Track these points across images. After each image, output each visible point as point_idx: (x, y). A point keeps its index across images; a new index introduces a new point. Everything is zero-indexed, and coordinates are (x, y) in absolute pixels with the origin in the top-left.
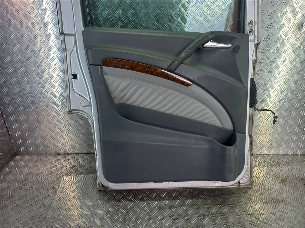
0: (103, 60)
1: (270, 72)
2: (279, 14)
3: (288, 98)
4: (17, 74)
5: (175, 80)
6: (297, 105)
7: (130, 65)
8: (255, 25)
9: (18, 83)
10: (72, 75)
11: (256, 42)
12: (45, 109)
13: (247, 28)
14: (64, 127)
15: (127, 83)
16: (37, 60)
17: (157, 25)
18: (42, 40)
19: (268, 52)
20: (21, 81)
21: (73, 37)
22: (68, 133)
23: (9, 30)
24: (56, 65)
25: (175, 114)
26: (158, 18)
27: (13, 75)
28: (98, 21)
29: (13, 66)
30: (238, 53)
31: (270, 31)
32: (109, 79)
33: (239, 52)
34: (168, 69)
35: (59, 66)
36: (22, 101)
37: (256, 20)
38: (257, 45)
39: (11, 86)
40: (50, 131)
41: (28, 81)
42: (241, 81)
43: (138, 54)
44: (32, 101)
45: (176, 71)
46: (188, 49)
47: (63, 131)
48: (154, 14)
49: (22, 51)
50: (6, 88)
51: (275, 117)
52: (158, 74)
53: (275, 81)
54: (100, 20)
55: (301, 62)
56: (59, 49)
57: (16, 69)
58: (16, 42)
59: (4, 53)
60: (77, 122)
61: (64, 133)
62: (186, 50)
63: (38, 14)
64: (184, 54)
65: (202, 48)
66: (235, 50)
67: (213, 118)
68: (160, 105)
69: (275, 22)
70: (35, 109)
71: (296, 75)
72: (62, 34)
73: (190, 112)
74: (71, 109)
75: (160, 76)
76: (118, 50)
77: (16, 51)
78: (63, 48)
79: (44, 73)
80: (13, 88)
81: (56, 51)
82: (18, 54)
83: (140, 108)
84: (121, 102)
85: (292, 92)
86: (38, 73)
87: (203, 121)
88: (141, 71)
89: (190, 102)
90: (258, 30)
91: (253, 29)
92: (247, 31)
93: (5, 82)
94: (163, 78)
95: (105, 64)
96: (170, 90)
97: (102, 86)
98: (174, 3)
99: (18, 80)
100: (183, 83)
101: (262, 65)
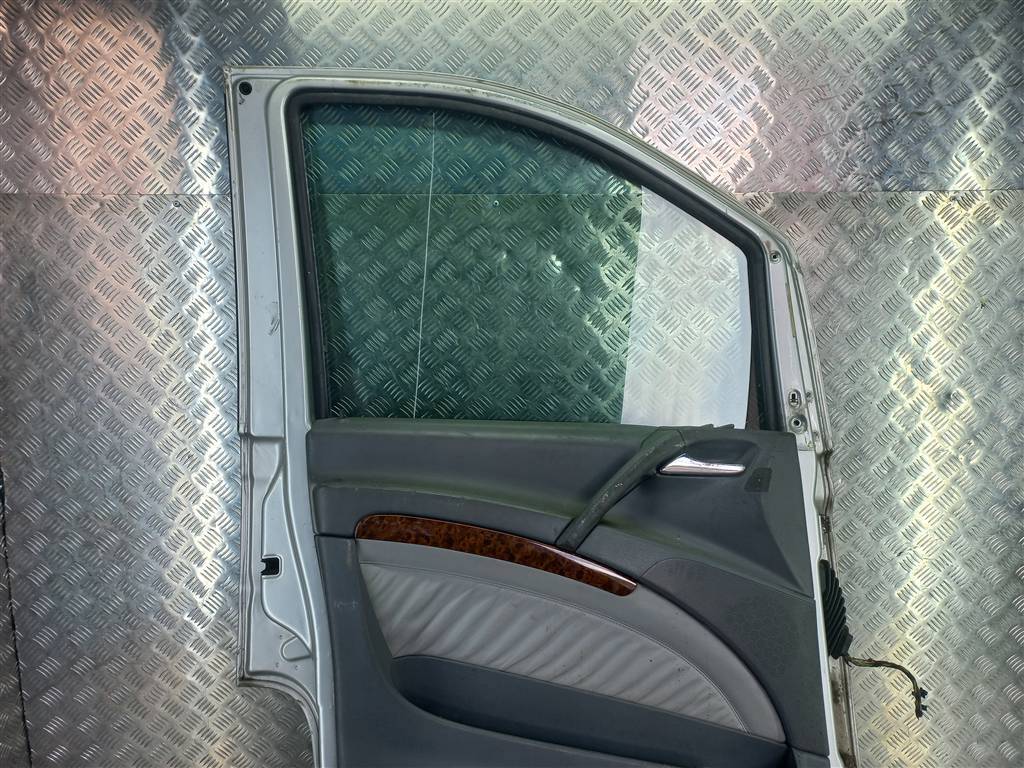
0: (361, 520)
1: (881, 530)
2: (876, 370)
3: (955, 614)
4: (93, 553)
5: (581, 574)
6: (990, 635)
7: (442, 532)
8: (808, 401)
9: (93, 581)
10: (263, 561)
11: (820, 448)
12: (166, 664)
13: (788, 412)
14: (221, 724)
15: (434, 586)
16: (161, 511)
17: (521, 403)
18: (185, 453)
19: (862, 474)
20: (101, 575)
21: (277, 447)
22: (232, 747)
23: (93, 428)
24: (218, 523)
25: (586, 686)
26: (525, 384)
27: (80, 556)
28: (354, 396)
29: (85, 530)
30: (766, 490)
31: (858, 414)
32: (378, 577)
33: (770, 489)
34: (558, 543)
35: (227, 527)
36: (94, 637)
37: (809, 388)
38: (825, 457)
39: (68, 591)
40: (170, 739)
41: (124, 575)
42: (789, 576)
43: (468, 498)
44: (128, 636)
45: (583, 549)
46: (617, 484)
47: (213, 739)
48: (513, 375)
49: (121, 484)
50: (52, 597)
51: (919, 694)
52: (526, 557)
53: (900, 560)
54: (361, 393)
55: (968, 501)
56: (230, 478)
57: (92, 539)
58: (106, 462)
59: (66, 493)
60: (264, 706)
61: (218, 746)
62: (610, 484)
63: (183, 384)
64: (604, 496)
65: (658, 475)
66: (757, 481)
67: (713, 701)
68: (538, 658)
69: (867, 390)
70: (132, 663)
71: (963, 540)
72: (247, 437)
73: (638, 681)
74: (251, 669)
75: (534, 564)
76: (408, 490)
77: (103, 486)
78: (244, 478)
79: (175, 548)
80: (72, 597)
81: (219, 484)
82: (107, 494)
83: (474, 670)
84: (412, 651)
85: (964, 594)
86: (158, 548)
87: (681, 712)
88: (477, 551)
89: (635, 646)
90: (820, 414)
91: (807, 416)
92: (787, 421)
93: (50, 580)
94: (546, 569)
95: (368, 532)
96: (568, 608)
97: (354, 603)
98: (570, 347)
99: (93, 571)
100: (607, 584)
101: (851, 512)
